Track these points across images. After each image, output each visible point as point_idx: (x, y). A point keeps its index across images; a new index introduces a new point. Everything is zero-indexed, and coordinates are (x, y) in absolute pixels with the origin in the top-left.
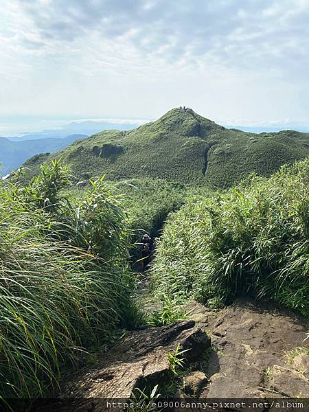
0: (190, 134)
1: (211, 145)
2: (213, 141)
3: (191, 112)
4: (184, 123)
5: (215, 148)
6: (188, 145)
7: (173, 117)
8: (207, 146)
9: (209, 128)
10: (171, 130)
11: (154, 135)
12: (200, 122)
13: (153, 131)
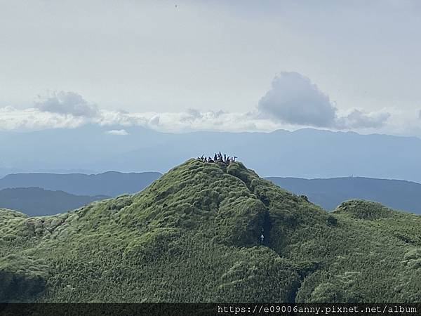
0: (243, 239)
1: (303, 273)
2: (308, 261)
3: (240, 173)
4: (224, 208)
5: (313, 283)
6: (242, 273)
7: (192, 188)
8: (294, 276)
9: (294, 222)
10: (190, 226)
11: (136, 240)
12: (267, 203)
13: (131, 224)
